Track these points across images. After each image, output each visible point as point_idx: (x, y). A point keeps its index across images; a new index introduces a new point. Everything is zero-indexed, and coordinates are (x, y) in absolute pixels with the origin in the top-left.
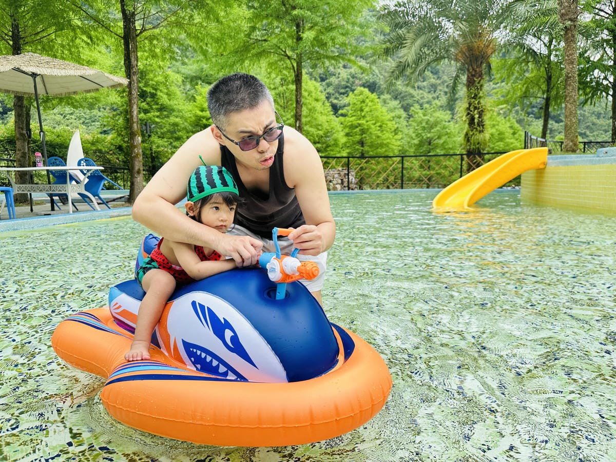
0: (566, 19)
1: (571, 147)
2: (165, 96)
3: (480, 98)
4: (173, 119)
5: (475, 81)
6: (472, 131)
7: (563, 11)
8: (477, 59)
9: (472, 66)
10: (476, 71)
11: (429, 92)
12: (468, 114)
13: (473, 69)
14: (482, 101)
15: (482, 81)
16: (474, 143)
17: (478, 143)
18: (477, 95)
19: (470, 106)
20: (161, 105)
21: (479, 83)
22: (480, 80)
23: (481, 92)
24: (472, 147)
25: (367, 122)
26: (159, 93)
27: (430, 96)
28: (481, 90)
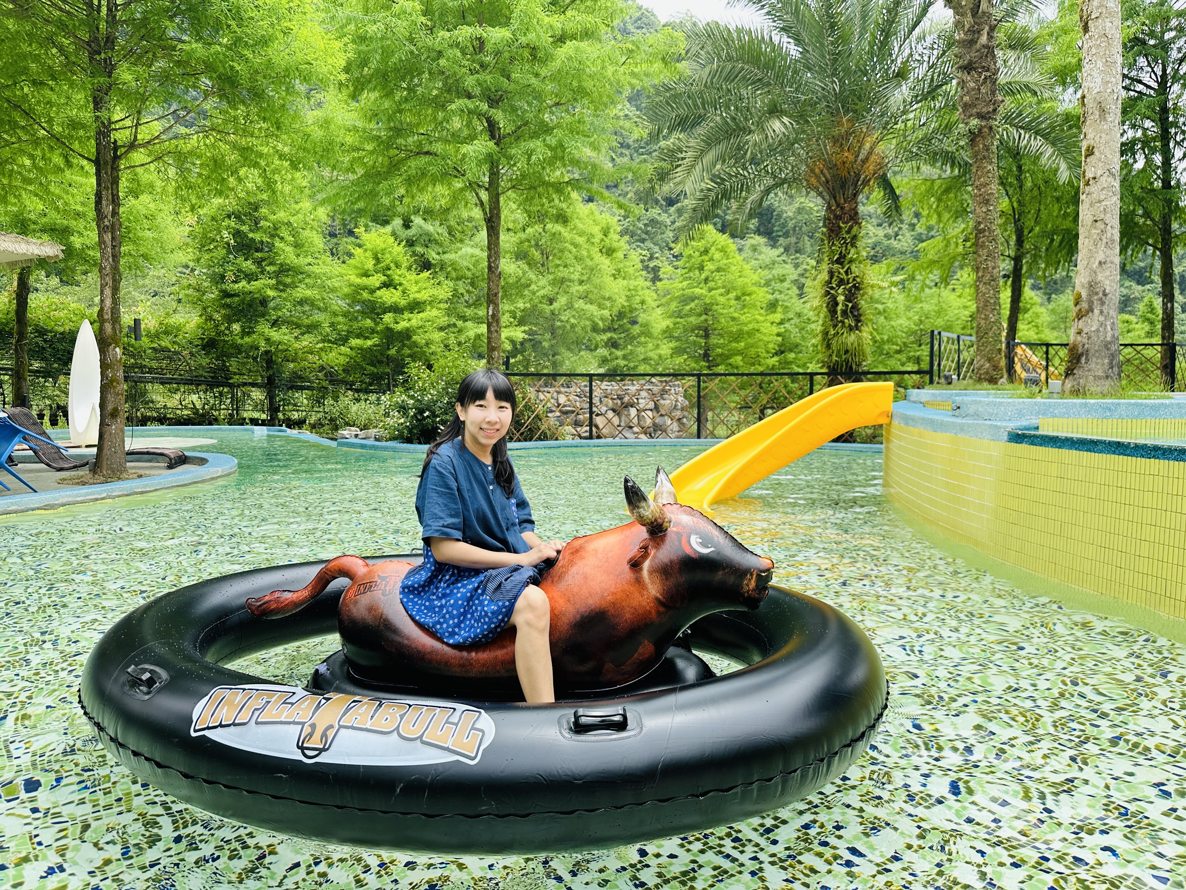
0: (971, 115)
1: (987, 373)
2: (289, 249)
3: (851, 261)
4: (302, 292)
5: (840, 228)
6: (835, 326)
7: (966, 99)
8: (843, 185)
9: (835, 198)
10: (842, 208)
11: (880, 225)
12: (827, 293)
13: (838, 205)
14: (853, 267)
15: (855, 228)
16: (839, 351)
17: (847, 352)
18: (845, 256)
19: (831, 277)
20: (281, 265)
21: (848, 232)
22: (851, 227)
23: (853, 251)
24: (835, 358)
25: (710, 290)
26: (278, 244)
27: (881, 232)
28: (853, 245)
